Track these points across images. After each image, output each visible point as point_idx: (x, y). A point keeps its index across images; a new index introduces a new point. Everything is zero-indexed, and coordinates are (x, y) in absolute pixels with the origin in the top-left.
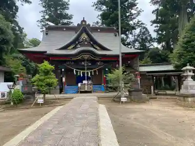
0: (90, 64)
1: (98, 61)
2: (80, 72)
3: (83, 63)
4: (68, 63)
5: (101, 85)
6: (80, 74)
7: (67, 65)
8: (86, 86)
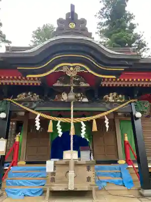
0: (86, 100)
1: (110, 90)
2: (55, 123)
3: (65, 97)
4: (22, 96)
5: (116, 162)
6: (55, 128)
7: (20, 102)
8: (71, 174)
